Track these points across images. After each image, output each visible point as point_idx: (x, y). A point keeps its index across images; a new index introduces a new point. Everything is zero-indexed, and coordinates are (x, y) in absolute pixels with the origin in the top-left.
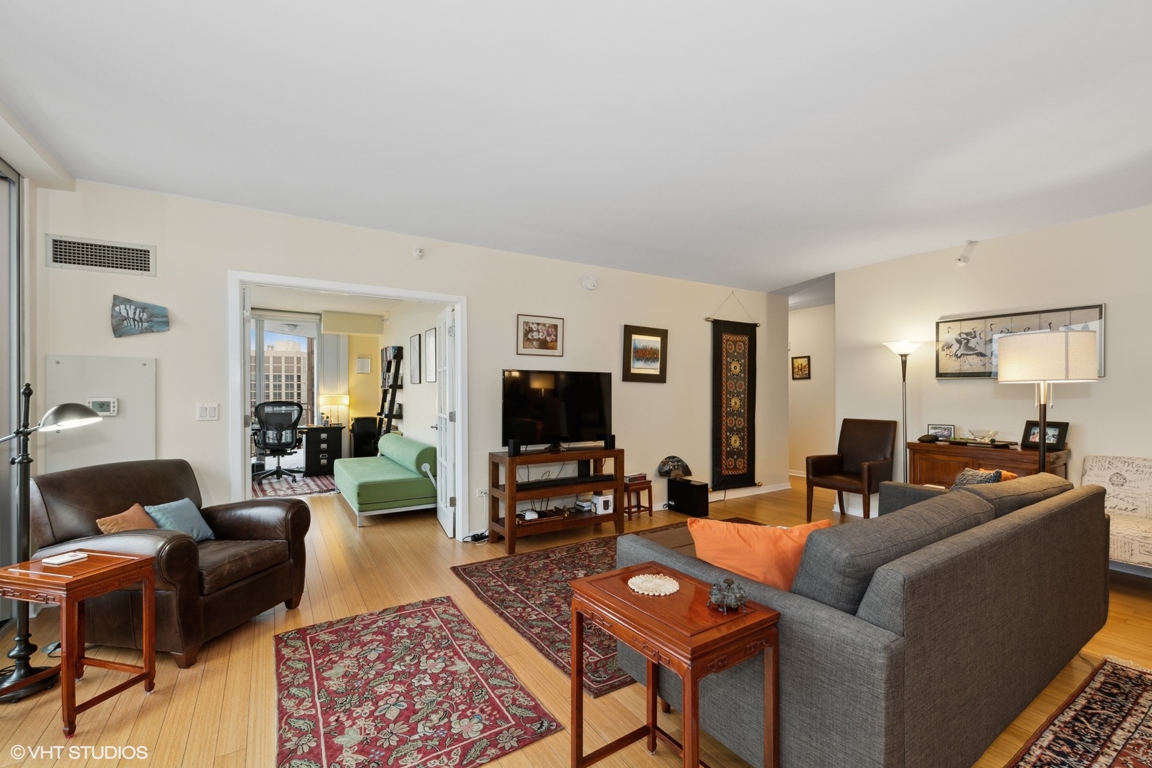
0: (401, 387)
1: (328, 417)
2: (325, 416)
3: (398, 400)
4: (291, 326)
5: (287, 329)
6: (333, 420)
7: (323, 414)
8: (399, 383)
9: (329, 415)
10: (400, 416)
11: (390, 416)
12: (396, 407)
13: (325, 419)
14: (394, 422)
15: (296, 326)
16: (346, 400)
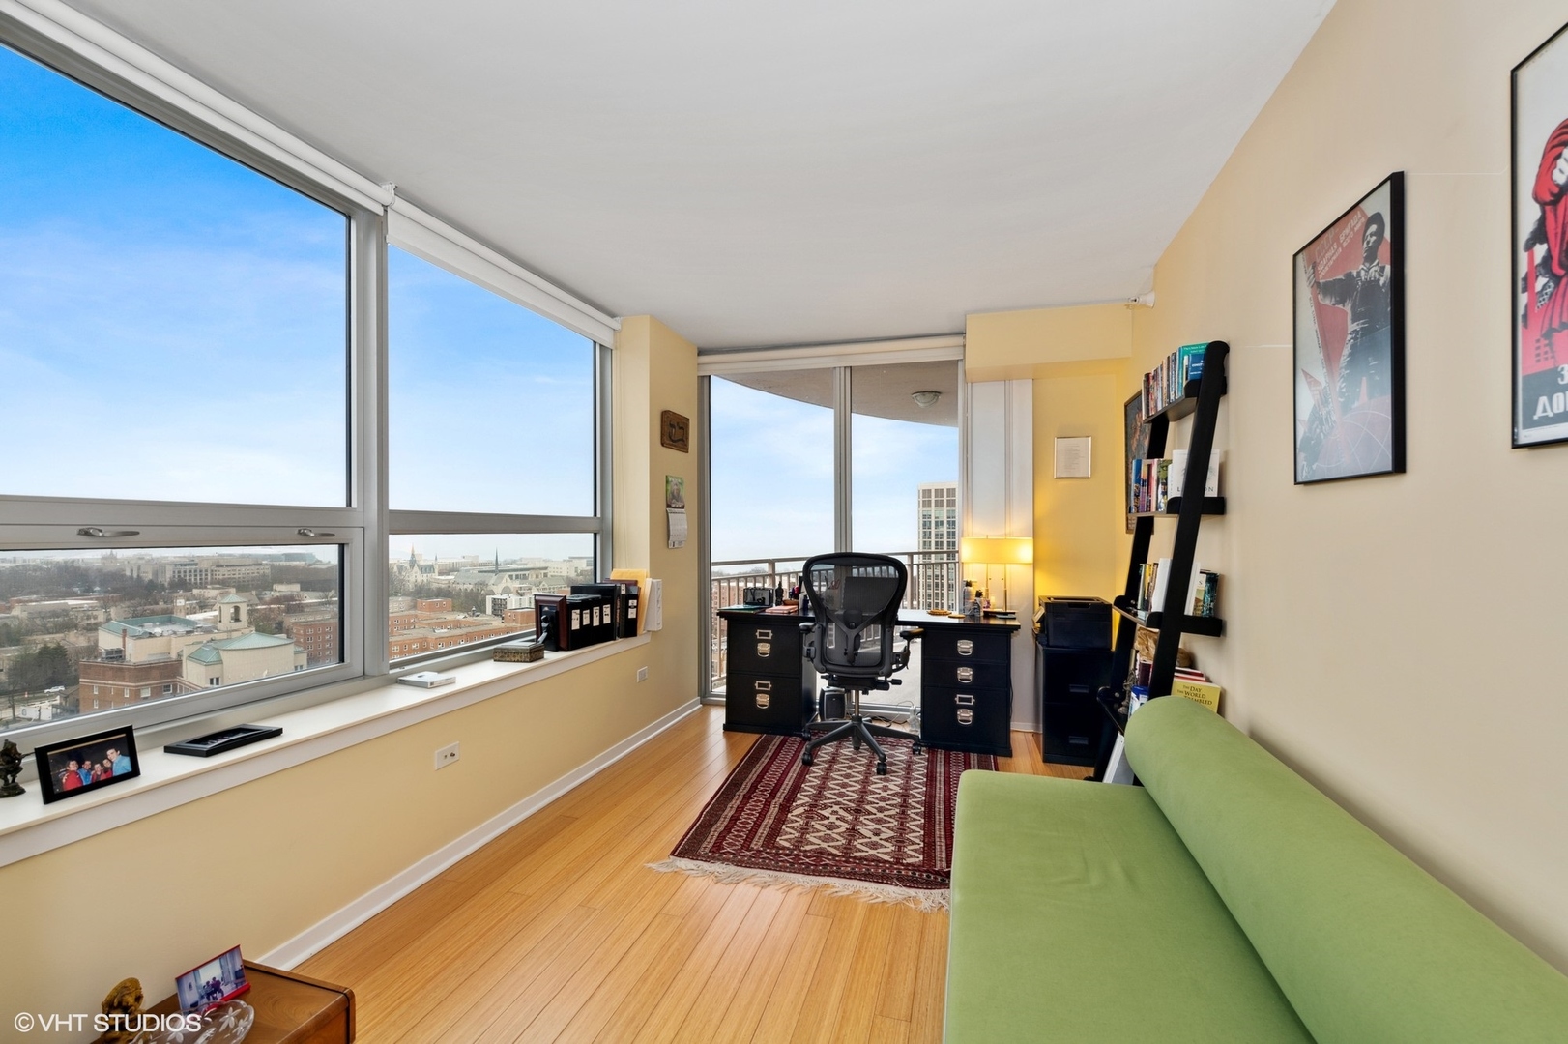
0: (1218, 506)
1: (979, 594)
2: (973, 590)
3: (1204, 559)
4: (927, 395)
5: (921, 402)
6: (992, 600)
7: (968, 584)
8: (1211, 490)
9: (983, 590)
10: (1213, 625)
11: (1172, 622)
12: (1197, 585)
13: (973, 598)
14: (1187, 641)
15: (937, 393)
16: (1025, 551)
